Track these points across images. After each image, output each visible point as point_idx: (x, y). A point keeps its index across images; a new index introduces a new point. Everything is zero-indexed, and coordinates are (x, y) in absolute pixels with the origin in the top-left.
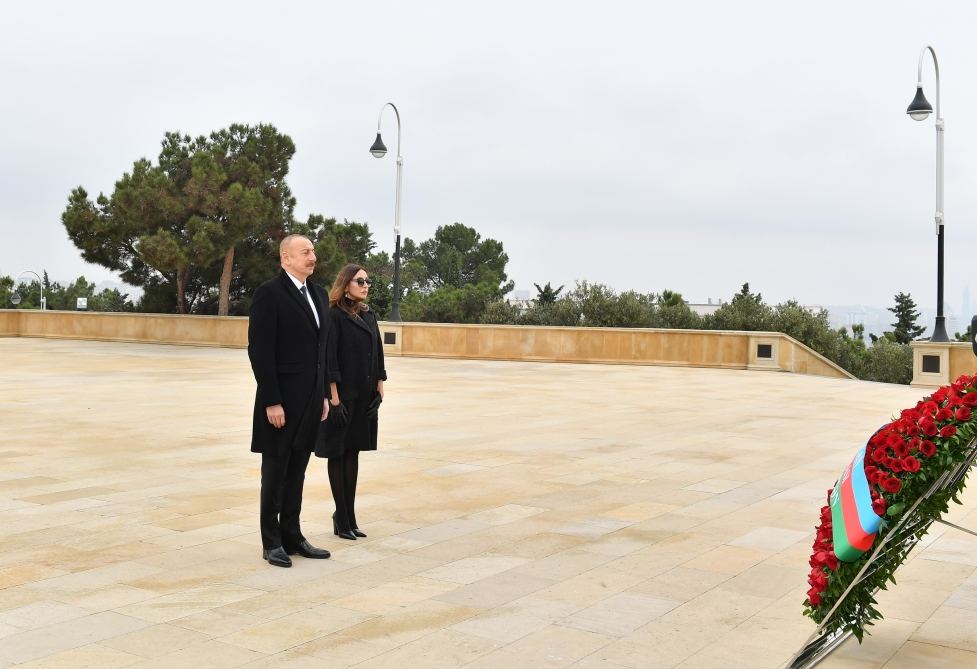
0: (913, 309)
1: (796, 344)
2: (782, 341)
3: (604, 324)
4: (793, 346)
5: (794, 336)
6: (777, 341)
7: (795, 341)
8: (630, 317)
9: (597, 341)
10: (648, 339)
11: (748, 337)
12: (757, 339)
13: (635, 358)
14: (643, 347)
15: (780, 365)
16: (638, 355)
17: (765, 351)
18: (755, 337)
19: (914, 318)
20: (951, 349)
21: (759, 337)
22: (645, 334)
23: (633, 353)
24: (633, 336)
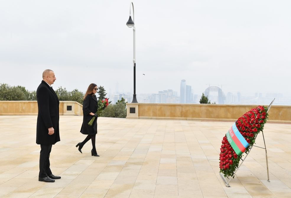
0: (104, 92)
1: (80, 105)
2: (75, 104)
3: (8, 99)
4: (79, 106)
5: (79, 102)
6: (74, 104)
7: (80, 104)
8: (18, 97)
9: (5, 106)
10: (26, 105)
11: (63, 103)
12: (67, 104)
13: (21, 112)
14: (24, 108)
15: (75, 113)
16: (22, 111)
17: (69, 108)
18: (66, 103)
19: (105, 95)
20: (139, 105)
21: (67, 103)
22: (24, 103)
23: (20, 110)
24: (20, 104)
